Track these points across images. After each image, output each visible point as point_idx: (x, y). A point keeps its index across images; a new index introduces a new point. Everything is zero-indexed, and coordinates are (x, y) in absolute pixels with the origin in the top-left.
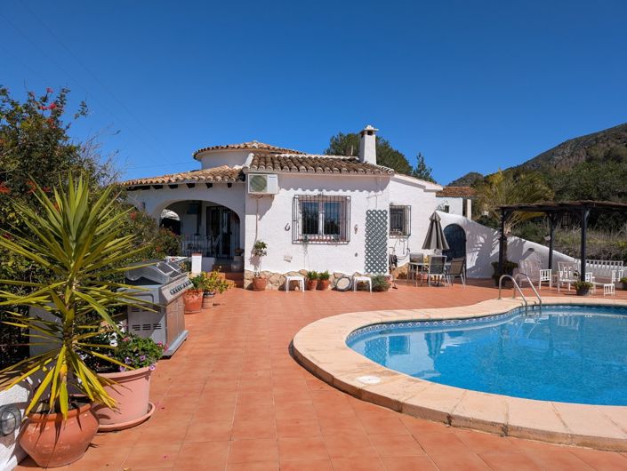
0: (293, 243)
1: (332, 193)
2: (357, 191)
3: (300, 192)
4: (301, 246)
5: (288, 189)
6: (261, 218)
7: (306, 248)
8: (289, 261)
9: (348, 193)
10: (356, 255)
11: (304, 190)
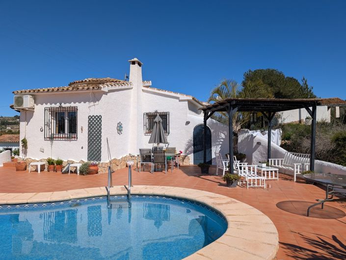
0: (45, 140)
1: (67, 105)
2: (82, 103)
3: (49, 105)
4: (49, 142)
5: (42, 104)
6: (28, 123)
7: (52, 143)
8: (43, 152)
9: (77, 104)
10: (82, 148)
11: (51, 104)
